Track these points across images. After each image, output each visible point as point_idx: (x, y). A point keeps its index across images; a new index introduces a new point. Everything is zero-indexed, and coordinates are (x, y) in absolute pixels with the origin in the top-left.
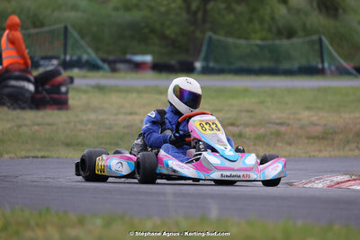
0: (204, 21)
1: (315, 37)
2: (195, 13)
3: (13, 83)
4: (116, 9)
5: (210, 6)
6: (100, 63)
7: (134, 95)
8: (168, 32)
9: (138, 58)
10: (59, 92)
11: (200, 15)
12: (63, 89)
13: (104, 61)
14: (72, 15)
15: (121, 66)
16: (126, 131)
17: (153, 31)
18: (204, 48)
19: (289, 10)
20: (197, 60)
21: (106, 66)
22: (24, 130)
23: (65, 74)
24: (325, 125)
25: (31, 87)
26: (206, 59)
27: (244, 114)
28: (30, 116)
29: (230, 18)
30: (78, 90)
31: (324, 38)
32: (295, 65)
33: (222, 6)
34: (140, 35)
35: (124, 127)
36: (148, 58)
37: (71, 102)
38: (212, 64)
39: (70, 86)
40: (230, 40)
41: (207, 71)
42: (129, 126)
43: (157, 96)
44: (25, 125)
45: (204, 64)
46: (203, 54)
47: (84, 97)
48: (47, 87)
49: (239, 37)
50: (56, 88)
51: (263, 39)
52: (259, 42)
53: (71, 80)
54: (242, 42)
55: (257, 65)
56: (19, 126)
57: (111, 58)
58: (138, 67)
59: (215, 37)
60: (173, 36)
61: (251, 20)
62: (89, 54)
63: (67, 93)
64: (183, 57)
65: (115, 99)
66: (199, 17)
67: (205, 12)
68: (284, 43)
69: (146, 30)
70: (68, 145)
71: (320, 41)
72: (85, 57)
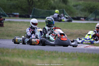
1: (62, 9)
7: (19, 24)
8: (23, 7)
9: (15, 14)
11: (31, 3)
12: (2, 22)
13: (7, 14)
15: (11, 16)
16: (21, 33)
17: (19, 7)
18: (33, 11)
19: (54, 2)
20: (31, 15)
24: (70, 32)
29: (39, 3)
30: (6, 22)
31: (64, 10)
35: (20, 32)
36: (18, 14)
37: (4, 25)
38: (34, 16)
39: (4, 21)
40: (39, 9)
42: (21, 32)
43: (24, 24)
45: (33, 16)
46: (32, 13)
51: (48, 9)
52: (46, 10)
54: (42, 10)
58: (15, 16)
59: (35, 8)
60: (24, 8)
61: (45, 4)
63: (3, 23)
65: (14, 24)
67: (33, 2)
69: (17, 6)
70: (8, 36)
71: (63, 10)
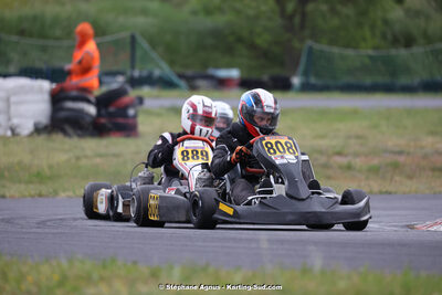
0: (302, 27)
2: (291, 18)
3: (70, 105)
4: (194, 13)
5: (310, 7)
6: (175, 79)
8: (259, 41)
9: (223, 73)
10: (125, 116)
11: (297, 20)
12: (131, 112)
13: (181, 76)
14: (141, 21)
15: (201, 83)
17: (240, 40)
18: (303, 60)
19: (408, 11)
20: (294, 72)
21: (182, 83)
22: (83, 162)
23: (133, 93)
25: (92, 110)
26: (306, 74)
27: (353, 141)
28: (91, 145)
29: (335, 22)
30: (149, 113)
32: (416, 81)
33: (324, 7)
34: (224, 44)
36: (234, 73)
38: (313, 80)
39: (140, 108)
40: (336, 50)
41: (307, 88)
44: (86, 157)
45: (304, 79)
46: (301, 67)
47: (157, 122)
48: (112, 109)
49: (347, 46)
50: (123, 111)
51: (375, 48)
52: (371, 52)
53: (141, 100)
54: (350, 52)
55: (368, 81)
56: (78, 158)
57: (189, 72)
58: (222, 84)
59: (317, 46)
60: (265, 46)
61: (359, 25)
62: (162, 69)
63: (135, 117)
64: (277, 71)
66: (296, 21)
67: (304, 15)
68: (402, 53)
69: (231, 39)
72: (157, 73)
